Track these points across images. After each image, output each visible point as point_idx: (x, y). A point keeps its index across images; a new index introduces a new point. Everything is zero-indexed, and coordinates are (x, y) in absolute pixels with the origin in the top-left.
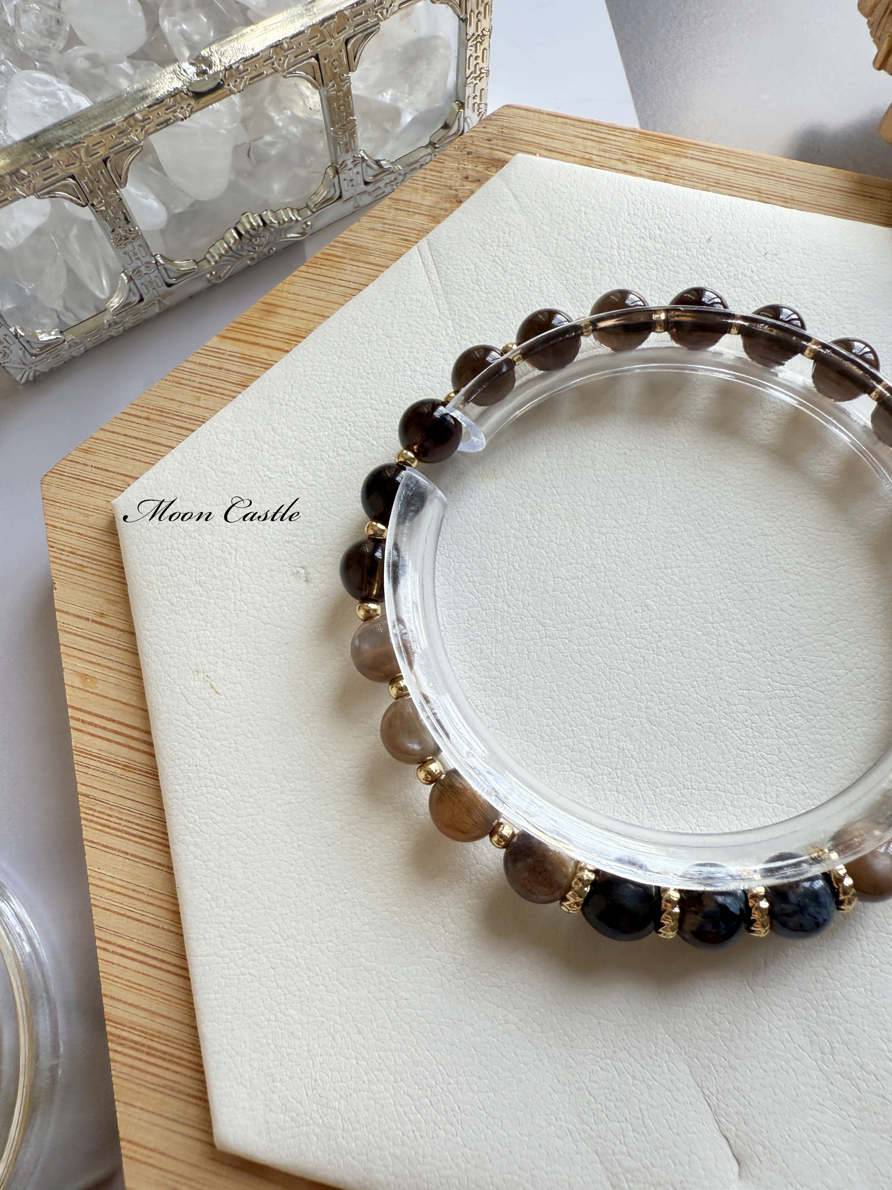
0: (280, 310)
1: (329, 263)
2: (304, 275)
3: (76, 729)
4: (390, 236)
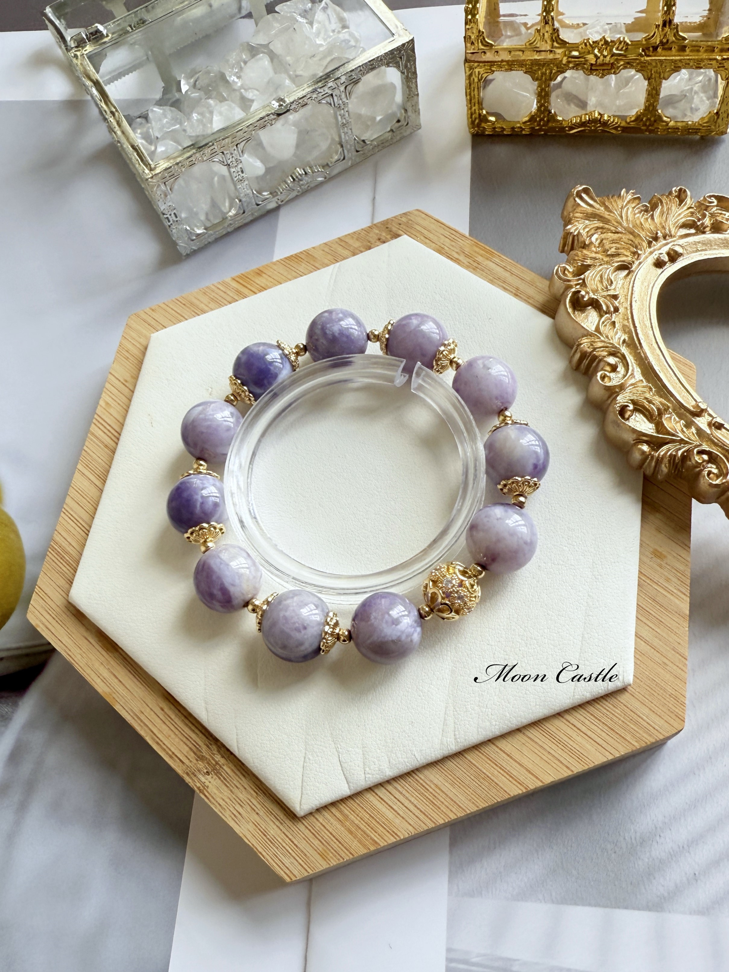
3: (95, 424)
4: (330, 256)
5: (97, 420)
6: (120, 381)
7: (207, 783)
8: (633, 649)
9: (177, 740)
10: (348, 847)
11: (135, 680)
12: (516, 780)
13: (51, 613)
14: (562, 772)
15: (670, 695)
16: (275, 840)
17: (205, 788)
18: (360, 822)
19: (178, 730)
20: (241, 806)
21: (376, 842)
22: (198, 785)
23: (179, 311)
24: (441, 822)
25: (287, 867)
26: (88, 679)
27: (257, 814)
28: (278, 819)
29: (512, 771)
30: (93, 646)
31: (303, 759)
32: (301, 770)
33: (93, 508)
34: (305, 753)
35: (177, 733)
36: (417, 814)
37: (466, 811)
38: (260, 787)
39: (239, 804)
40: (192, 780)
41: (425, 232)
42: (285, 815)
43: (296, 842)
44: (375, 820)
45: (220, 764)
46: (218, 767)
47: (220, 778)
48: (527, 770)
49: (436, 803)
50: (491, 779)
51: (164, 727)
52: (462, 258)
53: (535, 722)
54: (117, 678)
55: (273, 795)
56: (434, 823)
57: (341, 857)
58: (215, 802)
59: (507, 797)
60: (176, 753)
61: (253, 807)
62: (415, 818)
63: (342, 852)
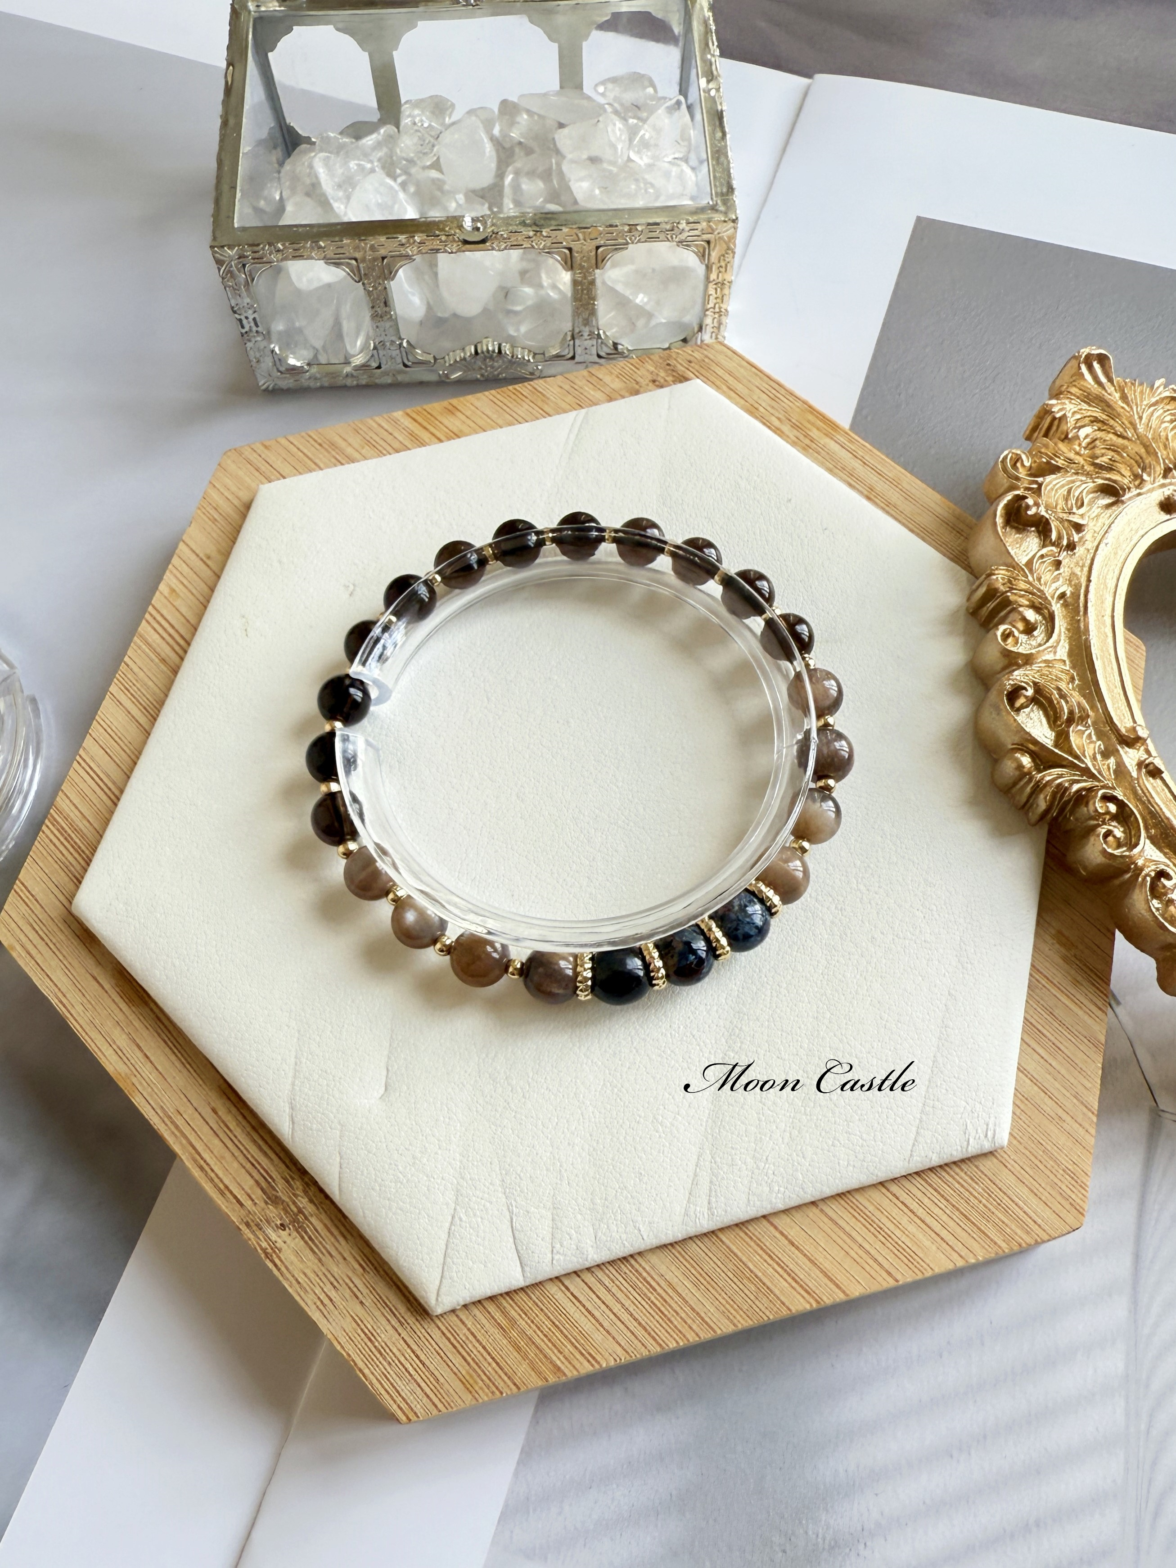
0: (459, 414)
1: (514, 396)
2: (491, 397)
3: (147, 622)
4: (570, 397)
5: (151, 615)
6: (198, 555)
7: (280, 1244)
8: (1012, 1091)
9: (236, 1165)
10: (509, 1374)
11: (173, 1058)
12: (801, 1286)
13: (37, 928)
14: (880, 1279)
15: (1064, 1171)
16: (388, 1351)
17: (275, 1252)
18: (535, 1332)
19: (239, 1149)
20: (335, 1287)
21: (559, 1369)
22: (264, 1245)
23: (309, 454)
24: (672, 1345)
25: (403, 1398)
26: (91, 1046)
27: (361, 1303)
28: (395, 1315)
29: (797, 1271)
30: (106, 992)
31: (450, 1218)
32: (444, 1236)
33: (130, 762)
34: (455, 1209)
35: (236, 1154)
36: (632, 1328)
37: (715, 1331)
38: (371, 1259)
39: (332, 1284)
40: (255, 1235)
41: (730, 380)
42: (409, 1309)
43: (423, 1357)
44: (562, 1332)
45: (306, 1213)
46: (301, 1218)
47: (303, 1238)
48: (822, 1271)
49: (666, 1313)
50: (760, 1280)
51: (216, 1141)
52: (786, 429)
53: (843, 1193)
54: (142, 1051)
55: (391, 1274)
56: (660, 1345)
57: (497, 1388)
58: (291, 1279)
59: (785, 1312)
60: (231, 1188)
61: (355, 1289)
62: (629, 1334)
63: (500, 1381)
